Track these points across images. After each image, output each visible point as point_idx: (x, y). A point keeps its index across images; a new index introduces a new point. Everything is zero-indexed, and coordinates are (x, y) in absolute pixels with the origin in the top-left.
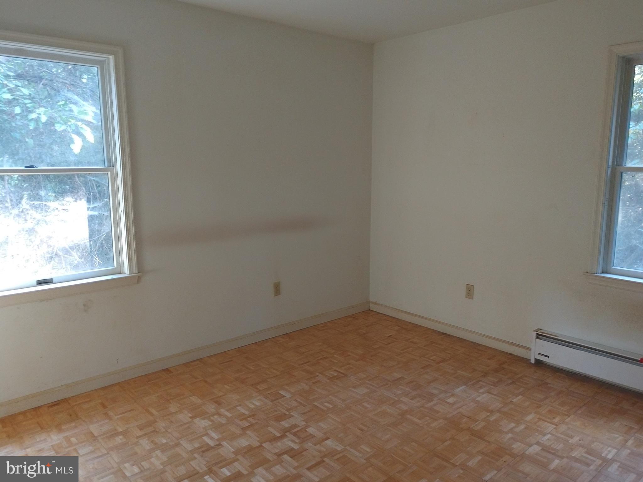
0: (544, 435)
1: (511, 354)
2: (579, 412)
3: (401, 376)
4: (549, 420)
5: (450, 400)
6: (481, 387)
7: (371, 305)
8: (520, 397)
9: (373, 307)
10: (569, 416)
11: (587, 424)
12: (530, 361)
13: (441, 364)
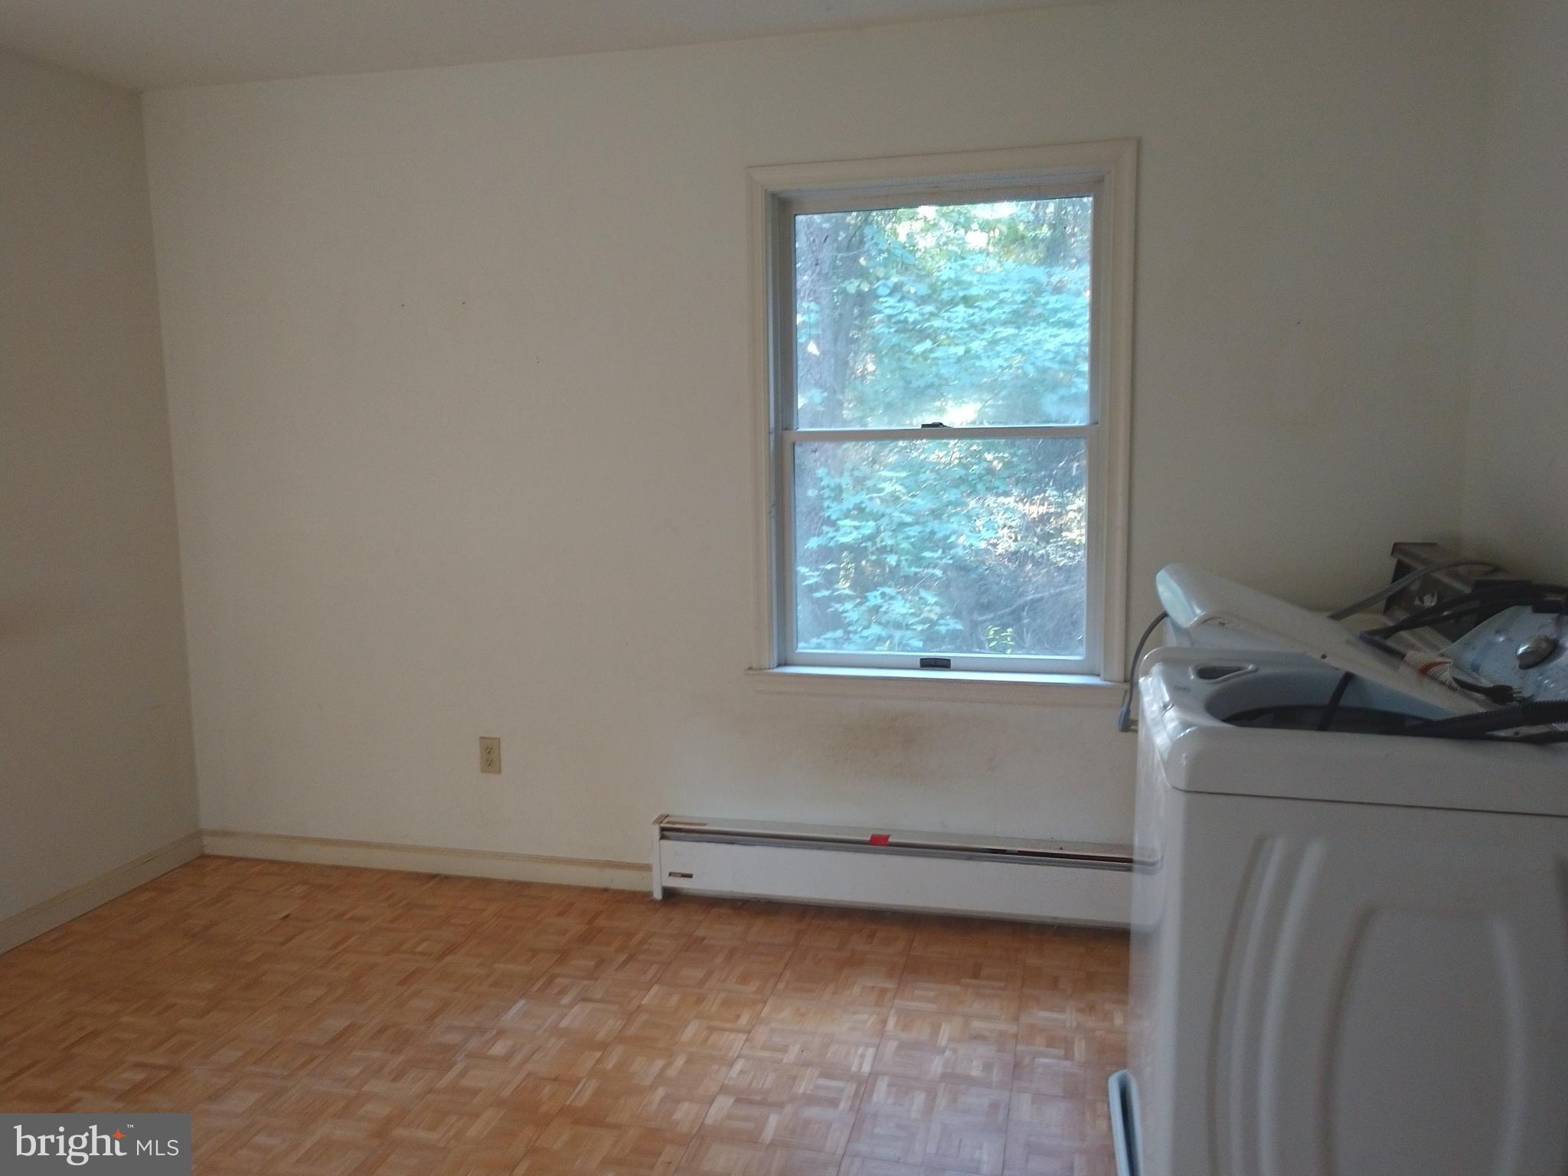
0: (731, 1065)
1: (606, 890)
2: (781, 986)
3: (347, 1023)
4: (729, 1026)
5: (499, 1049)
6: (563, 992)
7: (207, 840)
8: (655, 988)
9: (215, 846)
10: (765, 1002)
11: (803, 1010)
12: (652, 895)
13: (448, 959)
